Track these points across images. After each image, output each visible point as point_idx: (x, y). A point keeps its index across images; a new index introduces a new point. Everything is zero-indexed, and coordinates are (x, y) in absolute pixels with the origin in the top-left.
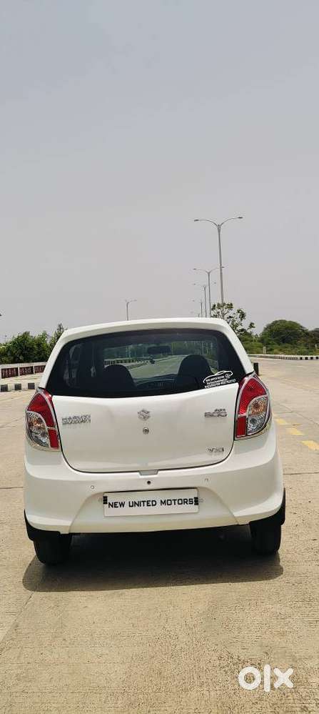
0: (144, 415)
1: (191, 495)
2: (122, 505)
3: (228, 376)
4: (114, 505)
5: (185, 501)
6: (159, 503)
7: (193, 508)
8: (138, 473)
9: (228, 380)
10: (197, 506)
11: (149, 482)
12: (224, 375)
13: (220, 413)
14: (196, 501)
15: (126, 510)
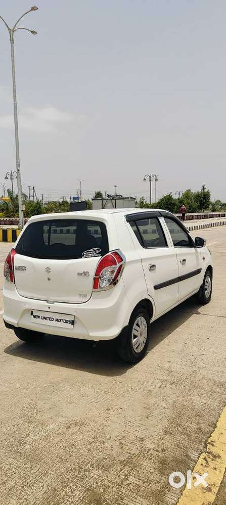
0: (48, 270)
1: (70, 318)
2: (39, 317)
3: (97, 252)
4: (35, 317)
5: (67, 321)
6: (55, 320)
7: (70, 326)
8: (45, 302)
9: (97, 254)
10: (73, 326)
11: (49, 308)
12: (95, 251)
13: (86, 274)
14: (73, 323)
15: (40, 321)
